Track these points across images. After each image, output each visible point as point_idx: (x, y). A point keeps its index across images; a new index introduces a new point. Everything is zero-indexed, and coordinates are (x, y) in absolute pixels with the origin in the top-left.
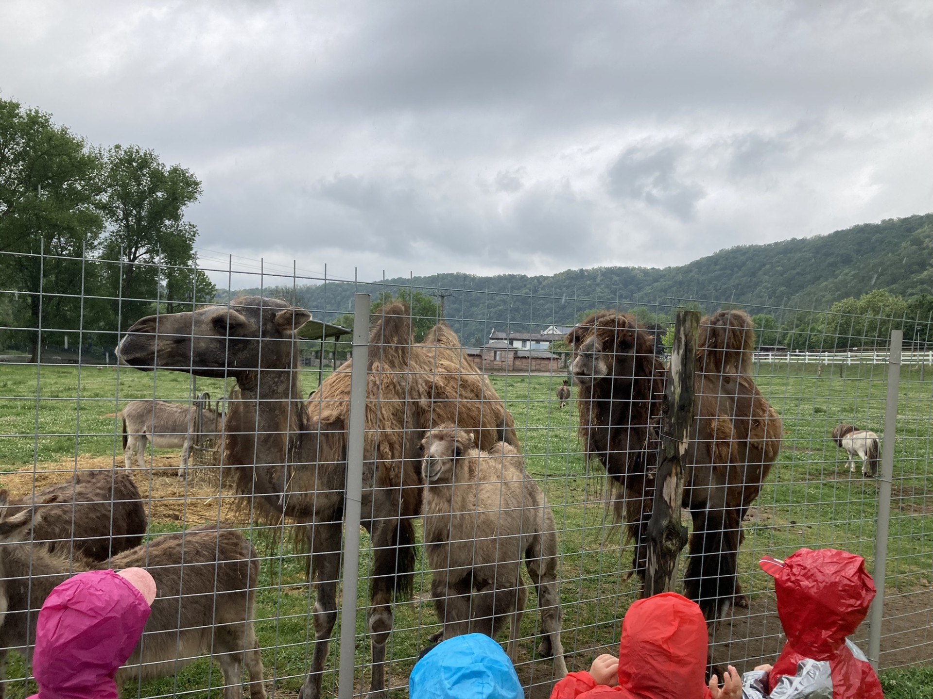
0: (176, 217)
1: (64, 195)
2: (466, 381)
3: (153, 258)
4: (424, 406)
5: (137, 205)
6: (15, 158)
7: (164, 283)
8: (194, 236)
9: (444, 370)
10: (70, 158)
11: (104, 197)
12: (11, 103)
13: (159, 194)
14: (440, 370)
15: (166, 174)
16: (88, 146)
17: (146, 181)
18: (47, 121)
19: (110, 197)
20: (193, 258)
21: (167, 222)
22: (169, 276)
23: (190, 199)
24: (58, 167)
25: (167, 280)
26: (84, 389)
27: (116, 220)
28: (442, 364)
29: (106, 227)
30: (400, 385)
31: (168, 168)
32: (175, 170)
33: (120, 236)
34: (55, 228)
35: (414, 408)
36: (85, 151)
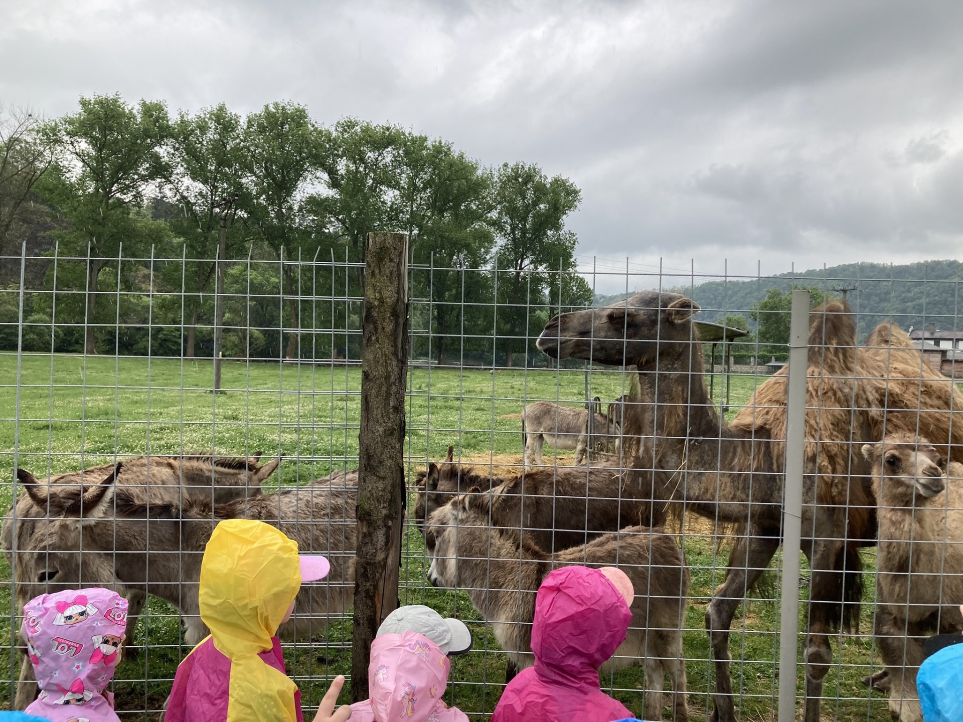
0: (557, 227)
1: (462, 215)
2: (931, 386)
3: (536, 268)
4: (875, 416)
5: (523, 218)
6: (424, 185)
7: (547, 292)
8: (574, 244)
9: (899, 375)
10: (468, 180)
11: (494, 215)
12: (421, 138)
13: (542, 206)
14: (893, 374)
15: (548, 186)
16: (482, 168)
17: (530, 194)
18: (449, 149)
19: (499, 213)
20: (573, 266)
21: (549, 233)
22: (552, 284)
23: (570, 208)
24: (458, 190)
25: (549, 289)
26: (482, 392)
27: (505, 235)
28: (895, 368)
29: (496, 242)
30: (842, 392)
31: (549, 180)
32: (556, 181)
33: (508, 250)
34: (456, 246)
35: (861, 418)
36: (479, 173)
